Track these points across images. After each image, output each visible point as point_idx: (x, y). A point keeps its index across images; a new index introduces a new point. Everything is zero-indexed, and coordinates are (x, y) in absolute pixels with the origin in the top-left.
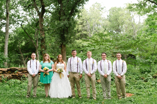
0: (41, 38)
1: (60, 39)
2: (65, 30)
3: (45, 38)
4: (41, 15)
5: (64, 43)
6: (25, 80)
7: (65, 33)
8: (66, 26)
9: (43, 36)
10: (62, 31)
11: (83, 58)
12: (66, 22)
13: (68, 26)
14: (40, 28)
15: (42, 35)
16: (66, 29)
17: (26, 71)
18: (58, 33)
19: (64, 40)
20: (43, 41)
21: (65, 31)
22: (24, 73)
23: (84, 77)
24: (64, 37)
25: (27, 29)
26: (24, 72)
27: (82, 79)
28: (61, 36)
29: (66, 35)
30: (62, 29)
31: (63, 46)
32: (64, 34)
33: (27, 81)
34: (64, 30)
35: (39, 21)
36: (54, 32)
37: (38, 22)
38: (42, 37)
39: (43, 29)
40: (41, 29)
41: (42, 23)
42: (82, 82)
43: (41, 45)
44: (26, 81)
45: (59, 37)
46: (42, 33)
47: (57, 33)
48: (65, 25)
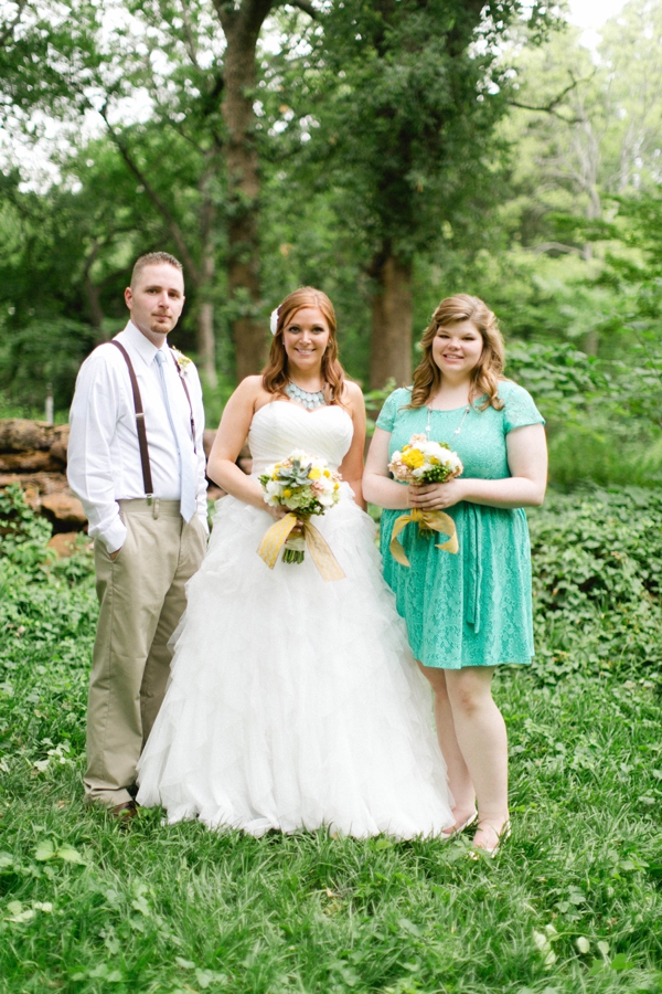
0: (231, 208)
1: (373, 208)
2: (415, 136)
3: (258, 206)
4: (239, 25)
5: (404, 245)
6: (18, 534)
7: (416, 163)
8: (431, 97)
9: (248, 194)
10: (394, 142)
11: (573, 371)
12: (432, 57)
13: (441, 95)
14: (230, 129)
15: (238, 183)
16: (427, 127)
17: (40, 457)
18: (354, 161)
19: (402, 223)
20: (248, 231)
21: (415, 144)
22: (19, 470)
23: (572, 562)
24: (408, 190)
25: (142, 142)
26: (26, 462)
27: (557, 580)
28: (382, 186)
29: (419, 179)
30: (391, 130)
31: (389, 267)
32: (405, 171)
33: (34, 548)
34: (406, 134)
35: (225, 76)
36: (325, 149)
37: (220, 84)
38: (236, 199)
39: (250, 136)
40: (238, 138)
41: (248, 92)
42: (554, 607)
43: (229, 264)
44: (27, 544)
45: (363, 187)
46: (239, 172)
47: (349, 157)
48: (417, 90)
